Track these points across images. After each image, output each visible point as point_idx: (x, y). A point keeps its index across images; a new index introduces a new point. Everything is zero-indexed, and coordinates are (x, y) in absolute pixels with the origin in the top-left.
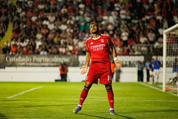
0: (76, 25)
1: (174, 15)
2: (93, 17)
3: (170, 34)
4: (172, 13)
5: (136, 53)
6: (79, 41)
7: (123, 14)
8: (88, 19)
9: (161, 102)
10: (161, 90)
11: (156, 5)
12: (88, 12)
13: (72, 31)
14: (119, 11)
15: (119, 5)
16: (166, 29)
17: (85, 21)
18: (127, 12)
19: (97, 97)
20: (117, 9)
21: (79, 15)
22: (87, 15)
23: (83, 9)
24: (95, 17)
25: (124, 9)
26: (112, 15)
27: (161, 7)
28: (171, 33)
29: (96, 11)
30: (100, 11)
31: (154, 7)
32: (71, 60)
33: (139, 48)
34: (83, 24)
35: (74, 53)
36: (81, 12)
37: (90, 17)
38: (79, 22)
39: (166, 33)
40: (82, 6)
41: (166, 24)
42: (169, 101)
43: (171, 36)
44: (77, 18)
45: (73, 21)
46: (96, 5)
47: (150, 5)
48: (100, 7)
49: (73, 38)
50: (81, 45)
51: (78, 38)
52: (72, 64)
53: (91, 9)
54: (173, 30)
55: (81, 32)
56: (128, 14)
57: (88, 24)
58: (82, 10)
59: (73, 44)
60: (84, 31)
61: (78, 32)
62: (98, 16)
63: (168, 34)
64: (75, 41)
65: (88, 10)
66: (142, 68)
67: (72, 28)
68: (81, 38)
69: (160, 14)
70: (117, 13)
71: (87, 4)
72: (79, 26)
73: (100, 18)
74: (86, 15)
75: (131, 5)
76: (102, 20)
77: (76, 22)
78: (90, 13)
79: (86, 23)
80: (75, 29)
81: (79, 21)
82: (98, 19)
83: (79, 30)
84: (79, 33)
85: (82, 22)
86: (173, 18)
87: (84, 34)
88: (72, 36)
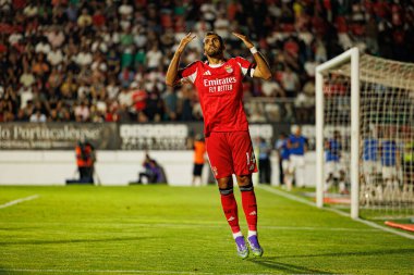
0: (113, 54)
1: (341, 31)
2: (152, 36)
3: (330, 75)
4: (336, 25)
5: (254, 118)
6: (120, 92)
7: (221, 28)
8: (140, 40)
9: (314, 232)
10: (312, 204)
11: (297, 7)
12: (139, 22)
13: (103, 67)
14: (212, 22)
15: (212, 8)
16: (322, 62)
17: (134, 44)
18: (231, 22)
19: (165, 221)
20: (209, 16)
21: (120, 30)
22: (139, 30)
23: (129, 17)
24: (158, 36)
25: (224, 17)
26: (196, 31)
27: (308, 11)
28: (335, 72)
29: (159, 20)
30: (168, 21)
31: (293, 12)
32: (102, 134)
33: (261, 106)
34: (128, 51)
35: (110, 120)
36: (125, 25)
37: (145, 34)
38: (121, 48)
39: (321, 73)
40: (125, 9)
41: (321, 52)
42: (332, 229)
43: (334, 78)
44: (116, 38)
45: (107, 43)
46: (159, 8)
47: (285, 8)
48: (168, 11)
49: (106, 83)
50: (126, 99)
51: (118, 84)
52: (104, 144)
53: (147, 16)
54: (339, 66)
55: (124, 70)
56: (233, 27)
57: (141, 52)
58: (126, 20)
59: (105, 98)
60: (132, 69)
61: (117, 69)
62: (163, 32)
63: (327, 74)
64: (112, 90)
65: (140, 18)
66: (269, 153)
67: (104, 61)
68: (125, 83)
69: (308, 28)
70: (208, 26)
71: (138, 5)
72: (119, 55)
73: (168, 38)
74: (135, 30)
75: (240, 8)
76: (174, 42)
77: (114, 47)
78: (145, 26)
79: (136, 49)
80: (111, 63)
81: (119, 44)
82: (163, 39)
83: (121, 64)
84: (120, 71)
85: (127, 46)
86: (337, 39)
87: (131, 74)
88: (103, 78)
